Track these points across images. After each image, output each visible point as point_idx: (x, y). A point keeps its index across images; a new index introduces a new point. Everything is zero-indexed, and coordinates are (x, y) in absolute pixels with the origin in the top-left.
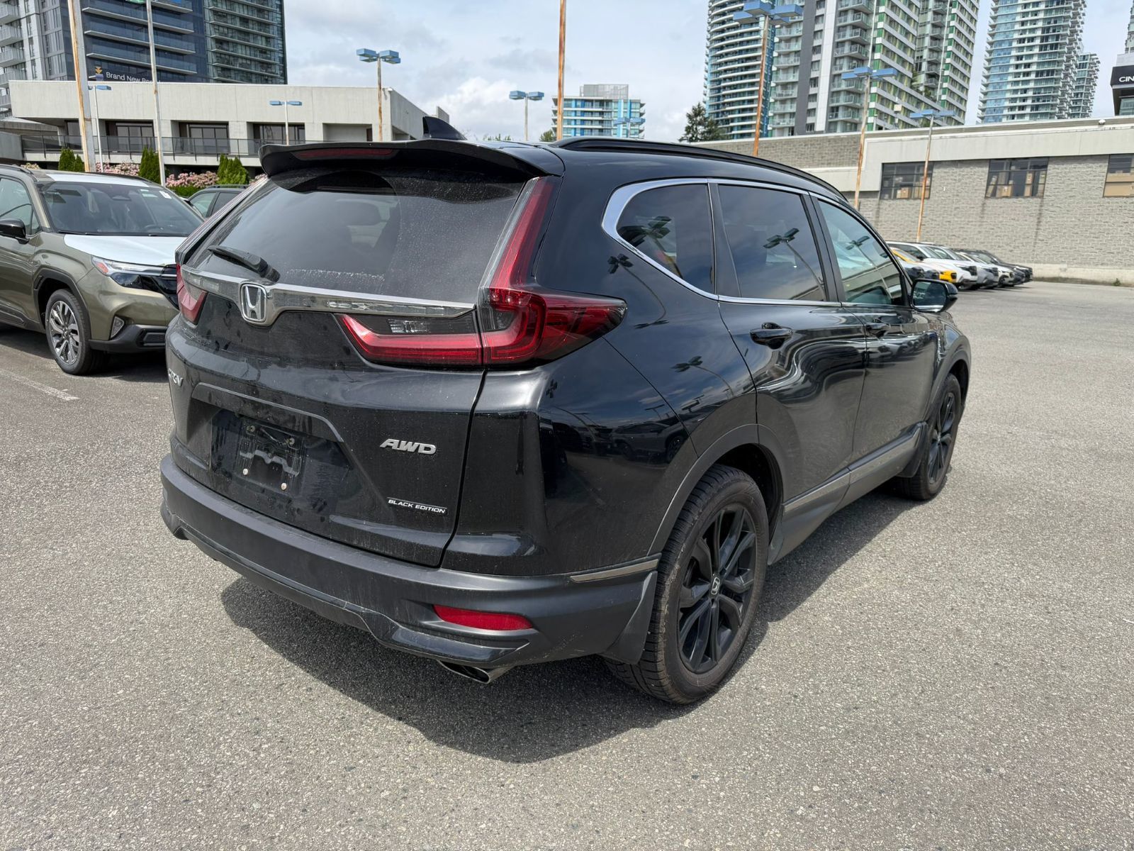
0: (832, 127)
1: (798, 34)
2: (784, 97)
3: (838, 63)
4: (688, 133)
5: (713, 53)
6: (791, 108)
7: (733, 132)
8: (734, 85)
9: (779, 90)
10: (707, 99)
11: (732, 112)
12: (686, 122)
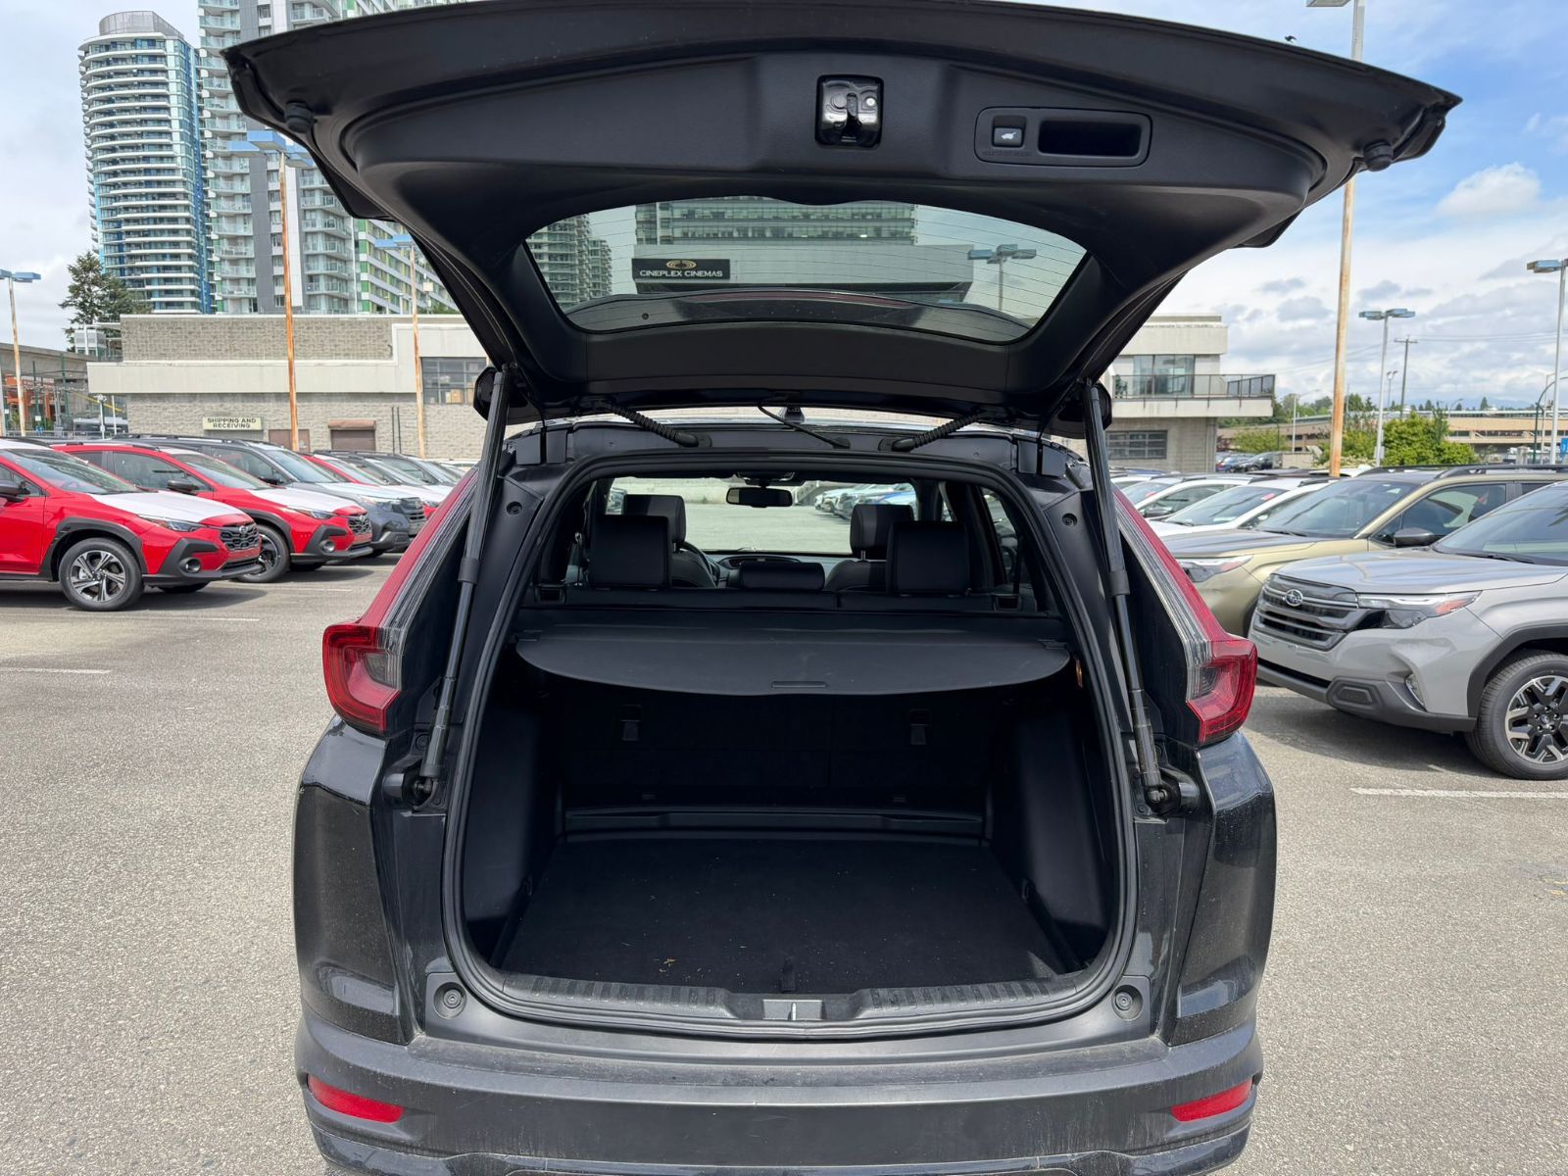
0: (313, 302)
1: (243, 171)
2: (234, 256)
3: (308, 215)
4: (76, 296)
5: (103, 180)
6: (246, 272)
7: (153, 299)
8: (144, 231)
9: (225, 245)
10: (100, 246)
11: (146, 269)
12: (70, 280)
